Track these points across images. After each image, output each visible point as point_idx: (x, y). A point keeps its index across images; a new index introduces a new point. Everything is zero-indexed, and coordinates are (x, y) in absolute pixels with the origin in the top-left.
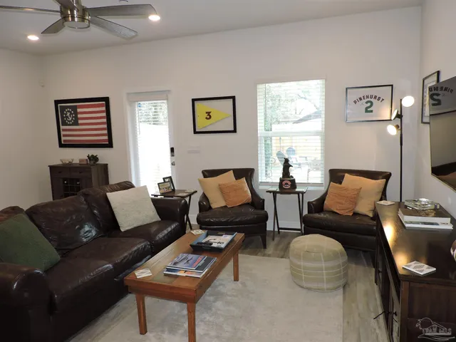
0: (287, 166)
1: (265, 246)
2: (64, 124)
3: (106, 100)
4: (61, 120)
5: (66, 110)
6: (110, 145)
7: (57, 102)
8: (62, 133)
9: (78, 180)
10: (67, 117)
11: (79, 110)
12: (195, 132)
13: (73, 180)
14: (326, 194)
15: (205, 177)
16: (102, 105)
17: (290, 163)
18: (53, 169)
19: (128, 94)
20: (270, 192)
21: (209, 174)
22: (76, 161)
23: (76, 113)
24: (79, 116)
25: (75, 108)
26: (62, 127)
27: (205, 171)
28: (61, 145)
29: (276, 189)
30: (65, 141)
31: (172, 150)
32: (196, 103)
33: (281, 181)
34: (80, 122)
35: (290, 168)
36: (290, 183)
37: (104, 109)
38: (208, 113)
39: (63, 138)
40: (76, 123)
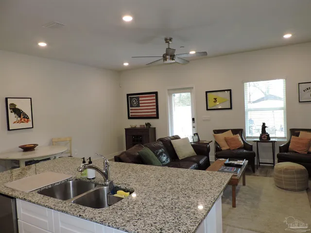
0: (264, 127)
1: (254, 172)
2: (132, 106)
3: (156, 93)
4: (130, 104)
5: (133, 99)
6: (157, 117)
7: (128, 95)
8: (130, 111)
9: (141, 136)
10: (133, 103)
11: (140, 99)
12: (207, 109)
13: (137, 136)
14: (289, 142)
15: (215, 133)
16: (153, 96)
17: (266, 125)
18: (127, 130)
19: (168, 90)
20: (255, 141)
21: (217, 132)
22: (138, 126)
23: (139, 100)
24: (140, 102)
25: (138, 98)
26: (130, 108)
27: (215, 130)
28: (129, 118)
29: (258, 140)
30: (131, 115)
31: (193, 119)
32: (208, 94)
33: (261, 135)
34: (140, 105)
35: (266, 128)
36: (266, 137)
37: (155, 98)
38: (215, 99)
39: (130, 114)
40: (138, 106)
